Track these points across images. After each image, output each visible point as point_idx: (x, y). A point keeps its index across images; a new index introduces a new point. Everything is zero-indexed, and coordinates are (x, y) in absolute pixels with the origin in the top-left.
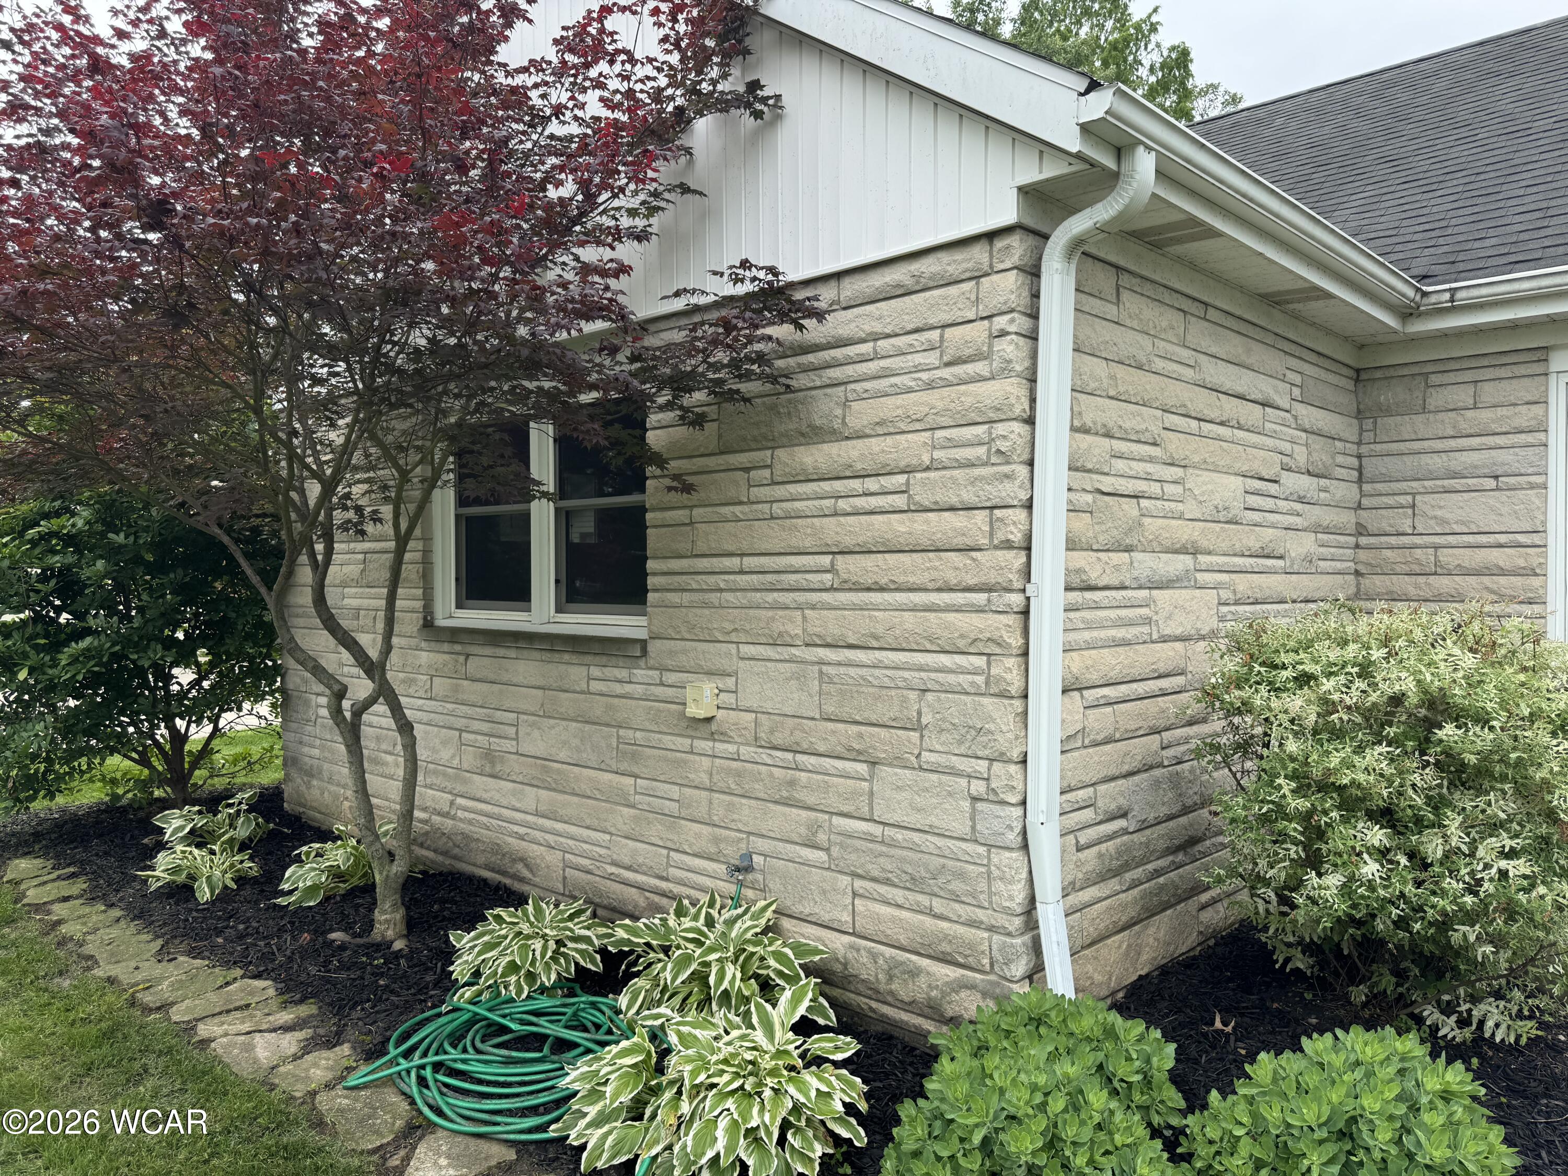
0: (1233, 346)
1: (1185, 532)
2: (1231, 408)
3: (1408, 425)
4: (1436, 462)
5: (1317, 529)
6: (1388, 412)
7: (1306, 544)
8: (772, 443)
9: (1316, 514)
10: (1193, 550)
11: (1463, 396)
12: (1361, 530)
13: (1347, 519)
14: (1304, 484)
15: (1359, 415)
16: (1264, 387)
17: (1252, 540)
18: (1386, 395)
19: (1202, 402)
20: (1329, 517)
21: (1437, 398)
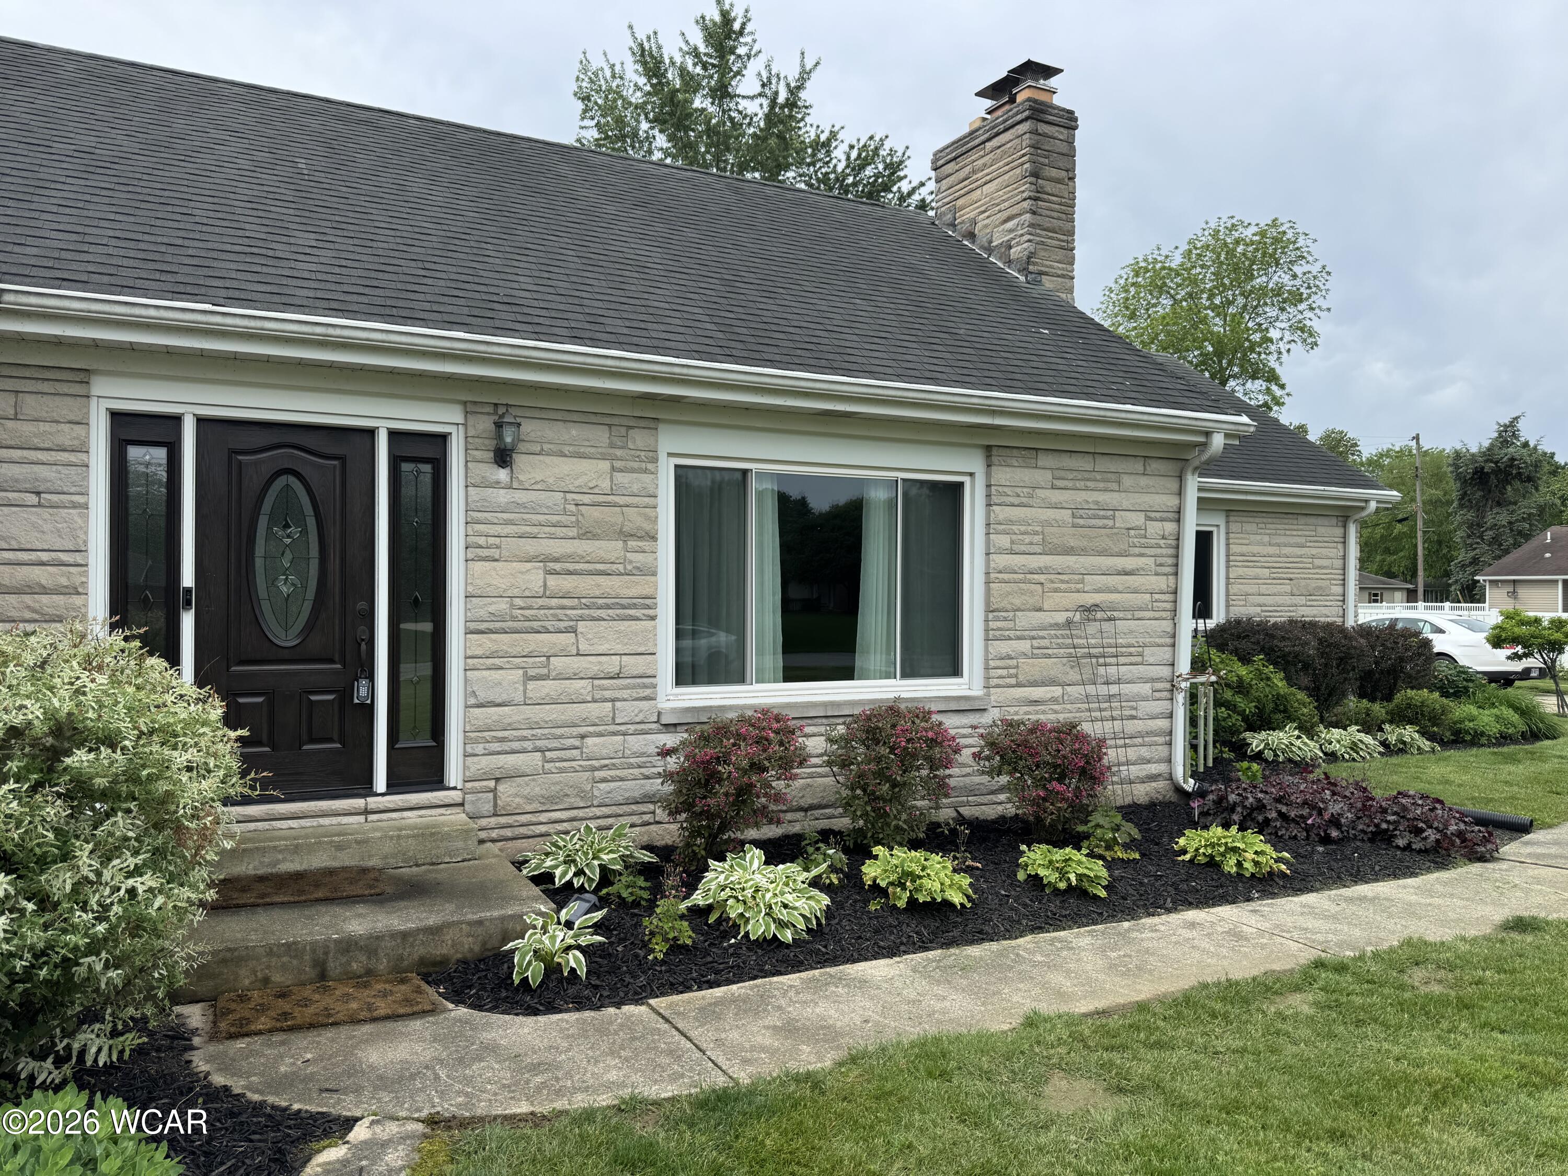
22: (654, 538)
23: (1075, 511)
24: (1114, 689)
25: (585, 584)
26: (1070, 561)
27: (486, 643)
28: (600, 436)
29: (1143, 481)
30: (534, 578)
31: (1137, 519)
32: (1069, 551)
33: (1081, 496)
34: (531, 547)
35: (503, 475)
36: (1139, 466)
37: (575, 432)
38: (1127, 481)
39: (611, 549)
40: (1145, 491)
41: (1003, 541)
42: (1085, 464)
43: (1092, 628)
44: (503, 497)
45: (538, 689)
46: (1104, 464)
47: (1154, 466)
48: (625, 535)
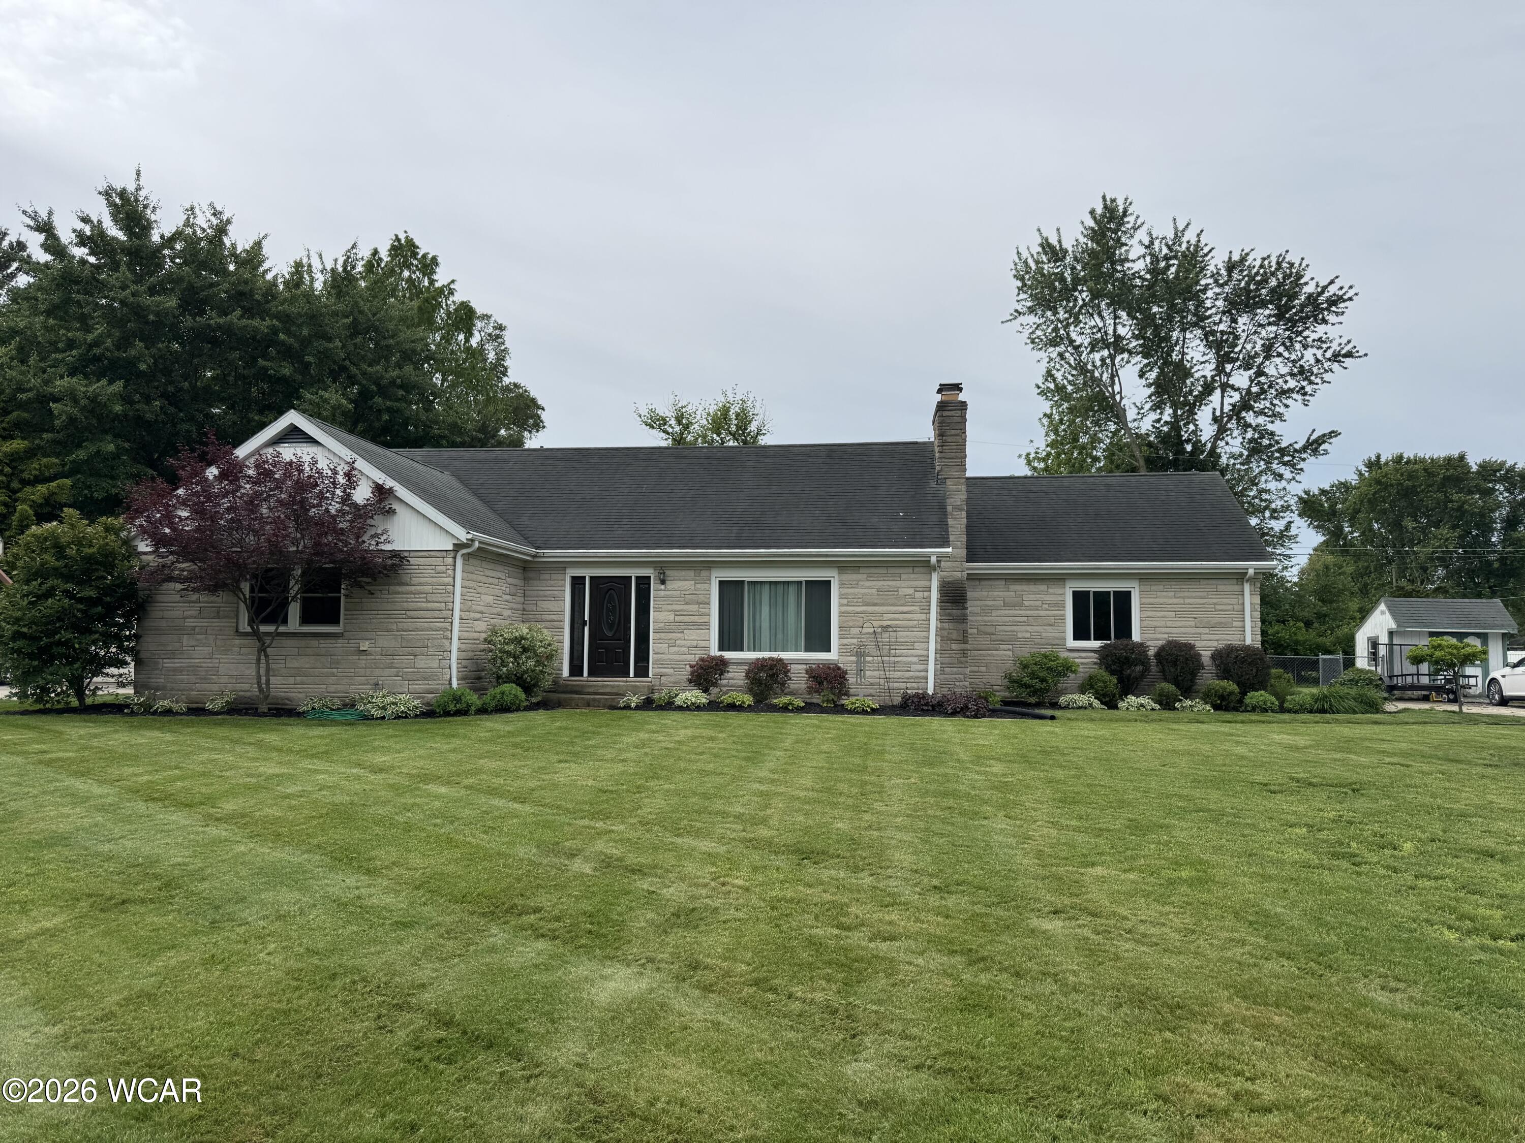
0: (492, 566)
1: (480, 608)
2: (491, 580)
3: (536, 583)
4: (541, 593)
5: (512, 609)
6: (531, 579)
7: (507, 613)
8: (389, 585)
9: (511, 605)
10: (482, 613)
11: (547, 577)
12: (524, 610)
13: (520, 606)
14: (508, 597)
15: (525, 579)
16: (499, 575)
17: (495, 611)
18: (531, 574)
19: (484, 579)
20: (515, 606)
21: (542, 577)
22: (709, 604)
23: (878, 589)
24: (897, 659)
25: (686, 619)
26: (876, 608)
27: (658, 635)
28: (691, 573)
29: (912, 576)
30: (671, 617)
31: (911, 591)
32: (875, 605)
33: (880, 584)
34: (670, 607)
35: (663, 587)
36: (910, 570)
37: (683, 573)
38: (903, 577)
39: (694, 608)
40: (914, 580)
41: (845, 601)
42: (883, 571)
43: (886, 635)
44: (662, 593)
45: (672, 650)
46: (891, 570)
47: (916, 570)
48: (699, 603)
